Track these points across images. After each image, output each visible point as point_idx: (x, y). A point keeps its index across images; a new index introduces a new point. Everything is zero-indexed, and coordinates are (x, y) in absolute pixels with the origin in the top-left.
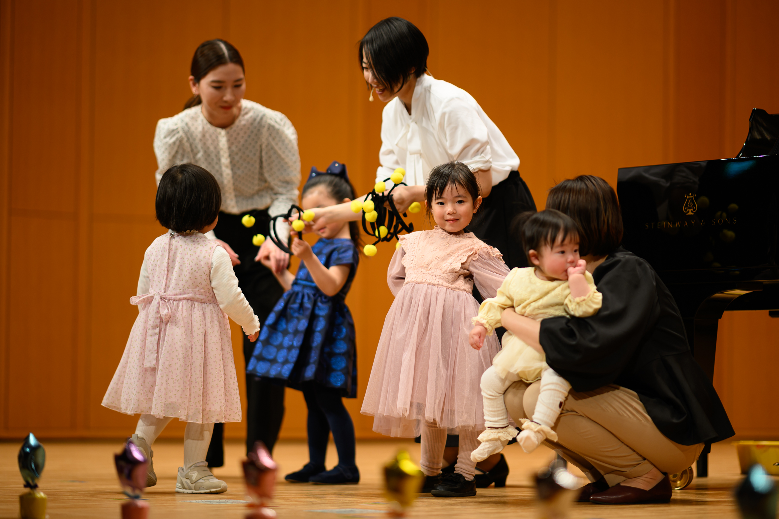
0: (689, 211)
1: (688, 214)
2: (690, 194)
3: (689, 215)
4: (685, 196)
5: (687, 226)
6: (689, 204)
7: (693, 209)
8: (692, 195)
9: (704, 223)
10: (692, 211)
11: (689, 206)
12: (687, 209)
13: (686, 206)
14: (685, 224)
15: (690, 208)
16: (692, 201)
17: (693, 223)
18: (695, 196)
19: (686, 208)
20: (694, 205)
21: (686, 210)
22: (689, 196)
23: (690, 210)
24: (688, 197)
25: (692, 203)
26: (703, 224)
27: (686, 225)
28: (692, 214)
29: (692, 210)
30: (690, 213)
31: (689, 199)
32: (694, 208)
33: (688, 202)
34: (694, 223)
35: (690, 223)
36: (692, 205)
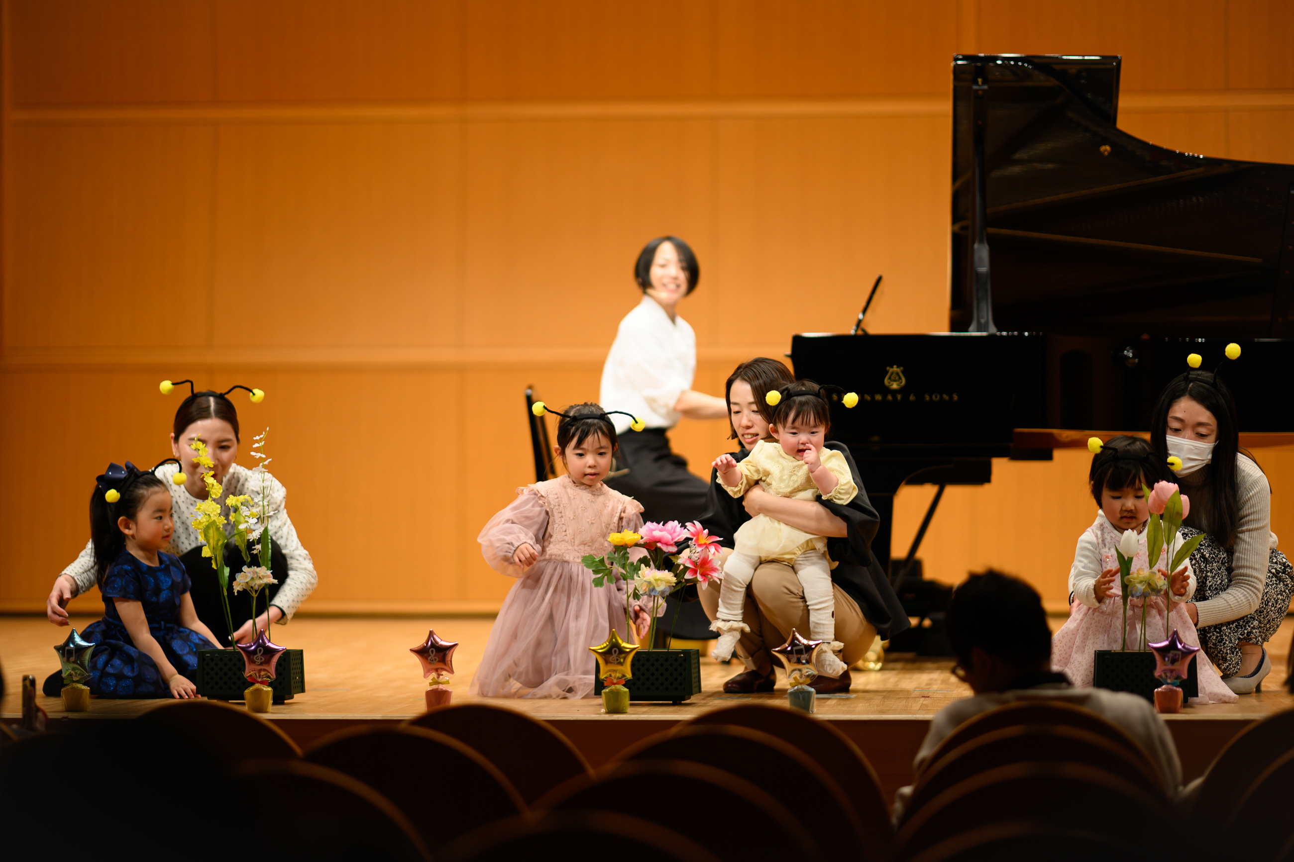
0: (892, 385)
1: (892, 387)
2: (895, 366)
3: (894, 389)
4: (888, 368)
5: (891, 399)
8: (897, 368)
9: (914, 398)
10: (898, 385)
11: (893, 378)
12: (891, 381)
13: (890, 378)
14: (888, 398)
15: (895, 381)
16: (898, 374)
17: (899, 397)
18: (902, 369)
19: (889, 381)
20: (900, 378)
21: (889, 383)
22: (893, 368)
23: (895, 384)
24: (891, 370)
25: (897, 376)
26: (912, 398)
27: (889, 400)
28: (898, 387)
29: (898, 382)
30: (895, 386)
31: (892, 374)
32: (901, 381)
34: (901, 398)
35: (894, 397)
36: (897, 378)
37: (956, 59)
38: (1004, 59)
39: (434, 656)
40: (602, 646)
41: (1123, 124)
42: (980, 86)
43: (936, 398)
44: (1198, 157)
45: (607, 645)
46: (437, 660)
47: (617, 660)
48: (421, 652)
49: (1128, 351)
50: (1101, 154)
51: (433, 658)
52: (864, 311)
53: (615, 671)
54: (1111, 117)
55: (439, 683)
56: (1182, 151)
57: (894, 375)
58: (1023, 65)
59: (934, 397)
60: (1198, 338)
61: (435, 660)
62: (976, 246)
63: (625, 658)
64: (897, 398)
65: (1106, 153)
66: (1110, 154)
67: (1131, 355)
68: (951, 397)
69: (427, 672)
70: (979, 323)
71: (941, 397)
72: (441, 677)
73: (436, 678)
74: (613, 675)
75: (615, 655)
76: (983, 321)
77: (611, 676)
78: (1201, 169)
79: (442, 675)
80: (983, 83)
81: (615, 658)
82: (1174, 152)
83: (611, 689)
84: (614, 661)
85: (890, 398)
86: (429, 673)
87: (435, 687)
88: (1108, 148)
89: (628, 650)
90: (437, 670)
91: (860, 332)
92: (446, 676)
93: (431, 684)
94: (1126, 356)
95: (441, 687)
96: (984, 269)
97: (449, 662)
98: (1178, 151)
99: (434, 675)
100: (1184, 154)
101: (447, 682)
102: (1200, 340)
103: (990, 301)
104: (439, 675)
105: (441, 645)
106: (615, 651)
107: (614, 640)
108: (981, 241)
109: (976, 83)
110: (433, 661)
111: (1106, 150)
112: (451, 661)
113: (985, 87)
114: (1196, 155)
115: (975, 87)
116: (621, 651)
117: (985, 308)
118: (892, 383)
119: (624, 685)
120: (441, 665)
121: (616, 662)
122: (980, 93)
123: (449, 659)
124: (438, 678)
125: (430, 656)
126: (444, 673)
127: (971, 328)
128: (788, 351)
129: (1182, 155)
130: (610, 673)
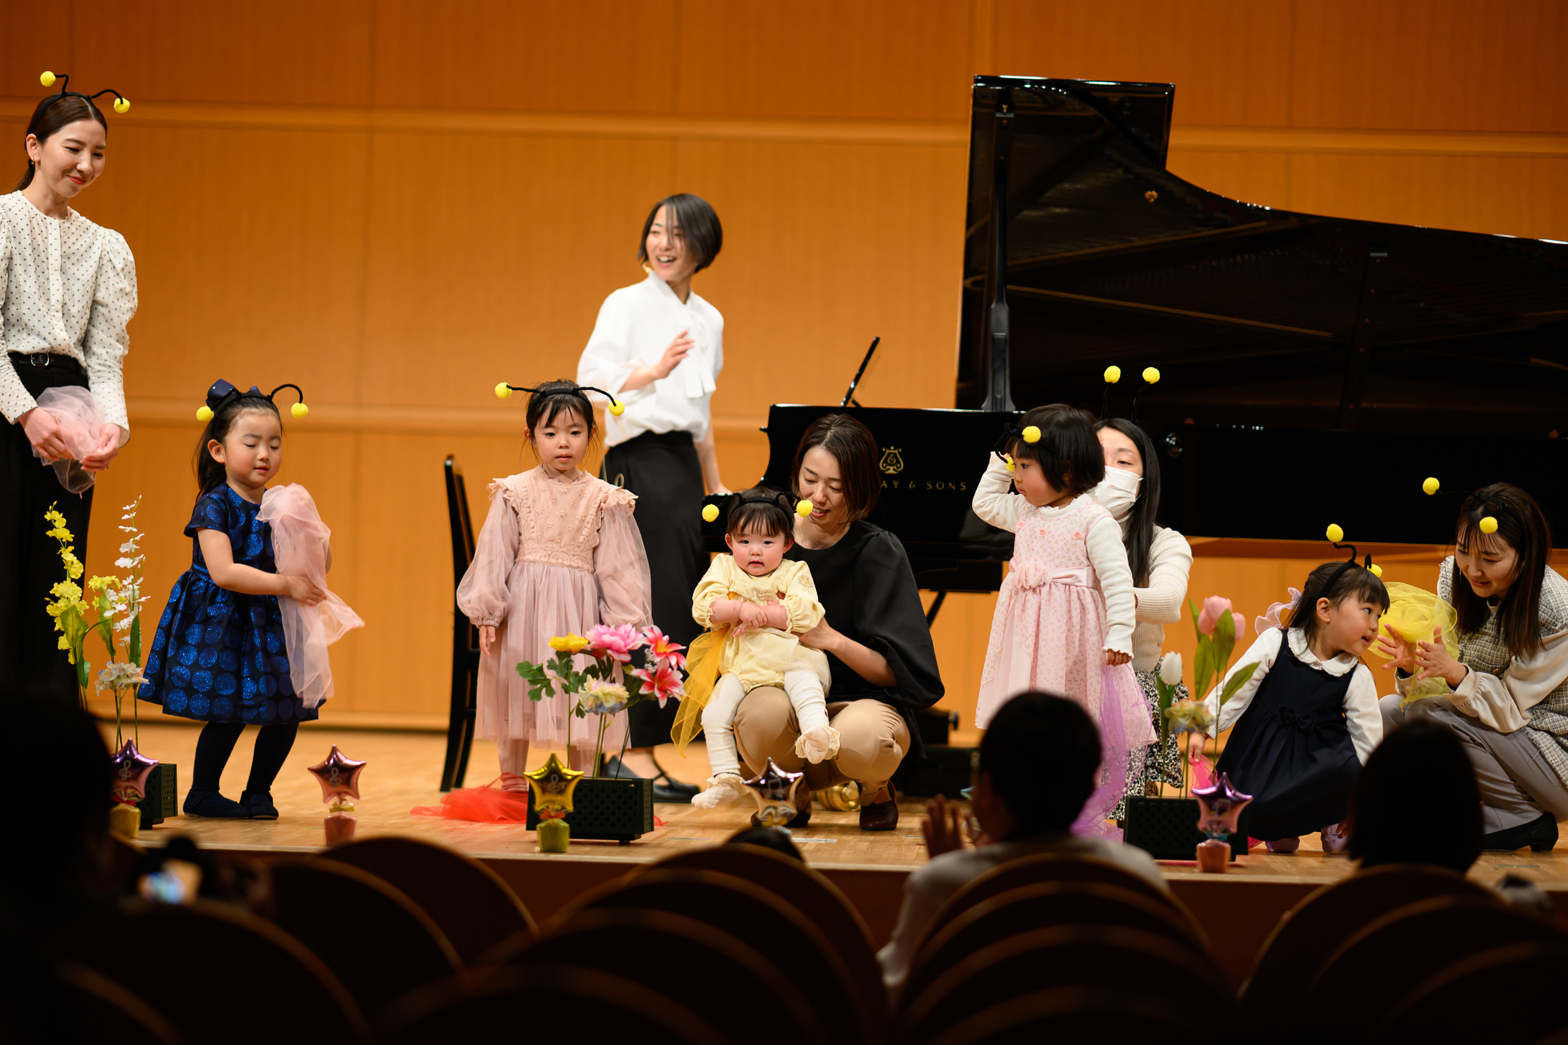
0: (889, 469)
1: (888, 472)
2: (892, 448)
3: (890, 475)
4: (884, 450)
5: (886, 486)
6: (890, 461)
7: (897, 466)
8: (895, 449)
9: (914, 486)
10: (894, 470)
11: (888, 461)
12: (886, 465)
13: (885, 461)
14: (883, 485)
15: (890, 465)
16: (895, 456)
17: (896, 484)
18: (900, 450)
19: (884, 465)
20: (898, 462)
21: (884, 467)
22: (890, 449)
23: (891, 468)
24: (888, 451)
25: (894, 459)
26: (912, 486)
27: (884, 487)
28: (895, 472)
29: (895, 467)
30: (891, 471)
31: (889, 454)
32: (899, 465)
33: (888, 457)
34: (898, 485)
35: (890, 484)
36: (895, 461)
37: (977, 81)
38: (1033, 82)
39: (337, 777)
40: (539, 772)
41: (1174, 166)
42: (1005, 114)
43: (940, 486)
44: (1263, 209)
45: (545, 771)
46: (341, 781)
47: (557, 788)
48: (322, 772)
49: (1170, 439)
50: (1147, 200)
51: (336, 780)
52: (857, 380)
53: (553, 802)
54: (1160, 157)
55: (341, 810)
56: (1244, 201)
57: (891, 457)
58: (1057, 91)
59: (937, 485)
60: (1256, 426)
61: (338, 781)
62: (993, 306)
63: (566, 787)
64: (894, 485)
65: (1152, 200)
66: (1156, 200)
67: (1174, 443)
68: (958, 487)
69: (327, 796)
70: (994, 398)
71: (947, 485)
72: (344, 802)
73: (338, 802)
74: (551, 807)
75: (553, 784)
76: (999, 396)
77: (548, 807)
78: (1263, 223)
79: (345, 800)
80: (1009, 111)
81: (554, 786)
82: (1235, 202)
83: (548, 824)
84: (553, 789)
85: (885, 484)
86: (329, 798)
87: (336, 814)
88: (1154, 193)
89: (569, 777)
90: (339, 794)
91: (850, 405)
92: (350, 802)
93: (331, 811)
94: (1168, 443)
95: (344, 814)
96: (1002, 334)
97: (355, 785)
98: (1238, 201)
99: (335, 800)
100: (1246, 205)
101: (351, 809)
102: (1257, 428)
103: (1007, 372)
104: (342, 800)
105: (346, 765)
106: (555, 779)
107: (553, 764)
108: (999, 301)
109: (1001, 110)
110: (335, 782)
111: (1152, 196)
112: (357, 784)
113: (1012, 115)
114: (1260, 206)
115: (998, 115)
116: (562, 778)
117: (1002, 381)
118: (888, 467)
119: (563, 819)
120: (344, 789)
121: (555, 791)
122: (1005, 121)
123: (355, 781)
124: (341, 803)
125: (331, 776)
126: (348, 797)
127: (983, 406)
128: (765, 425)
129: (1243, 205)
130: (547, 804)
